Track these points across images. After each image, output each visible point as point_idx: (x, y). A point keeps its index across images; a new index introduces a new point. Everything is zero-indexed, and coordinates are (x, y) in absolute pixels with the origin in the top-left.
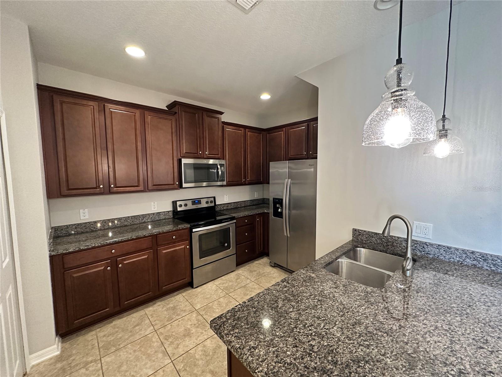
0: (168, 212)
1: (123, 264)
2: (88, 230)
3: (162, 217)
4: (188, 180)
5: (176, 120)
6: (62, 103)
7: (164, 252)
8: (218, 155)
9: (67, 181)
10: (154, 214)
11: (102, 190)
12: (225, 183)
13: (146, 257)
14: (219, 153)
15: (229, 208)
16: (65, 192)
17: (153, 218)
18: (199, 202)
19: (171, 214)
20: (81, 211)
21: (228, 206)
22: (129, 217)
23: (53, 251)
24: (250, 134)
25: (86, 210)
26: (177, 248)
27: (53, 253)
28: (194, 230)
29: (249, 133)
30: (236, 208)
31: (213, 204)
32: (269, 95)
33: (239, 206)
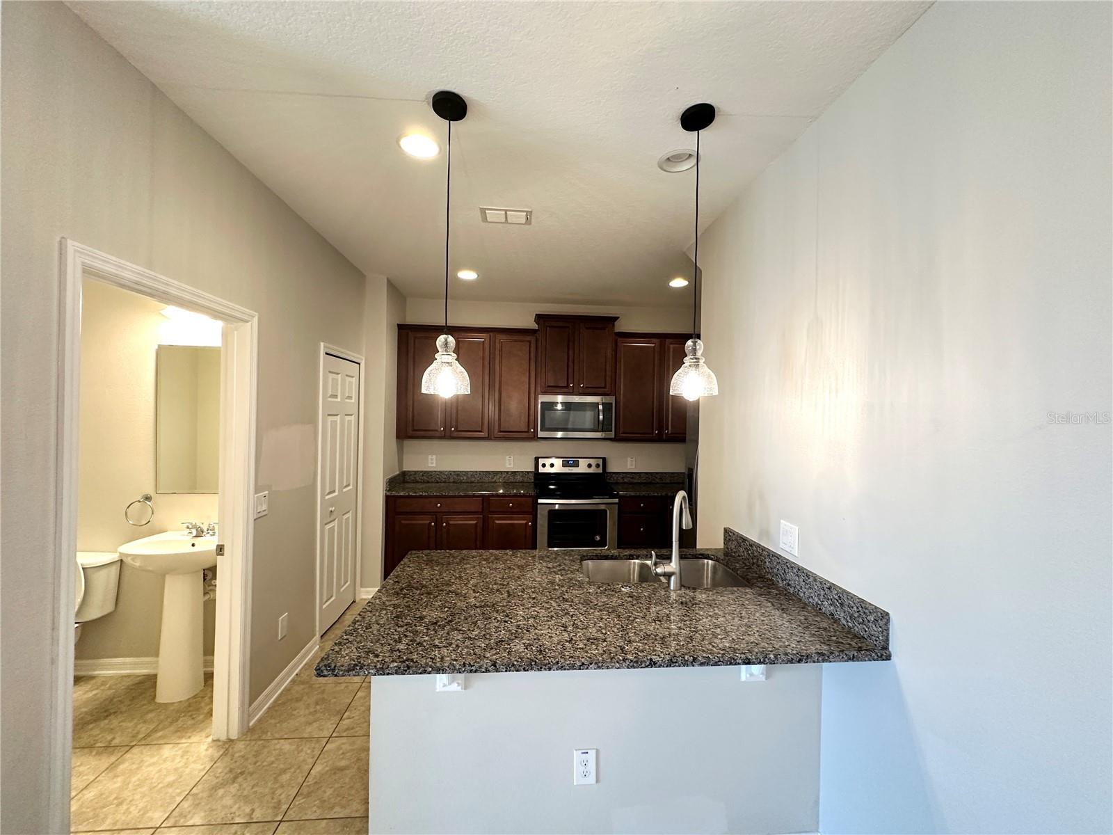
0: (528, 472)
1: (448, 524)
2: (433, 480)
3: (519, 478)
4: (547, 426)
5: (536, 341)
6: (415, 338)
7: (497, 522)
8: (605, 388)
9: (413, 420)
10: (507, 472)
11: (443, 433)
12: (612, 435)
13: (474, 522)
14: (605, 384)
15: (635, 481)
16: (410, 432)
17: (506, 478)
18: (576, 464)
19: (531, 476)
20: (430, 457)
21: (632, 478)
22: (476, 472)
23: (389, 491)
24: (674, 348)
25: (434, 457)
26: (516, 522)
27: (388, 494)
28: (540, 501)
29: (672, 346)
30: (651, 483)
31: (600, 471)
32: (686, 279)
33: (657, 480)
